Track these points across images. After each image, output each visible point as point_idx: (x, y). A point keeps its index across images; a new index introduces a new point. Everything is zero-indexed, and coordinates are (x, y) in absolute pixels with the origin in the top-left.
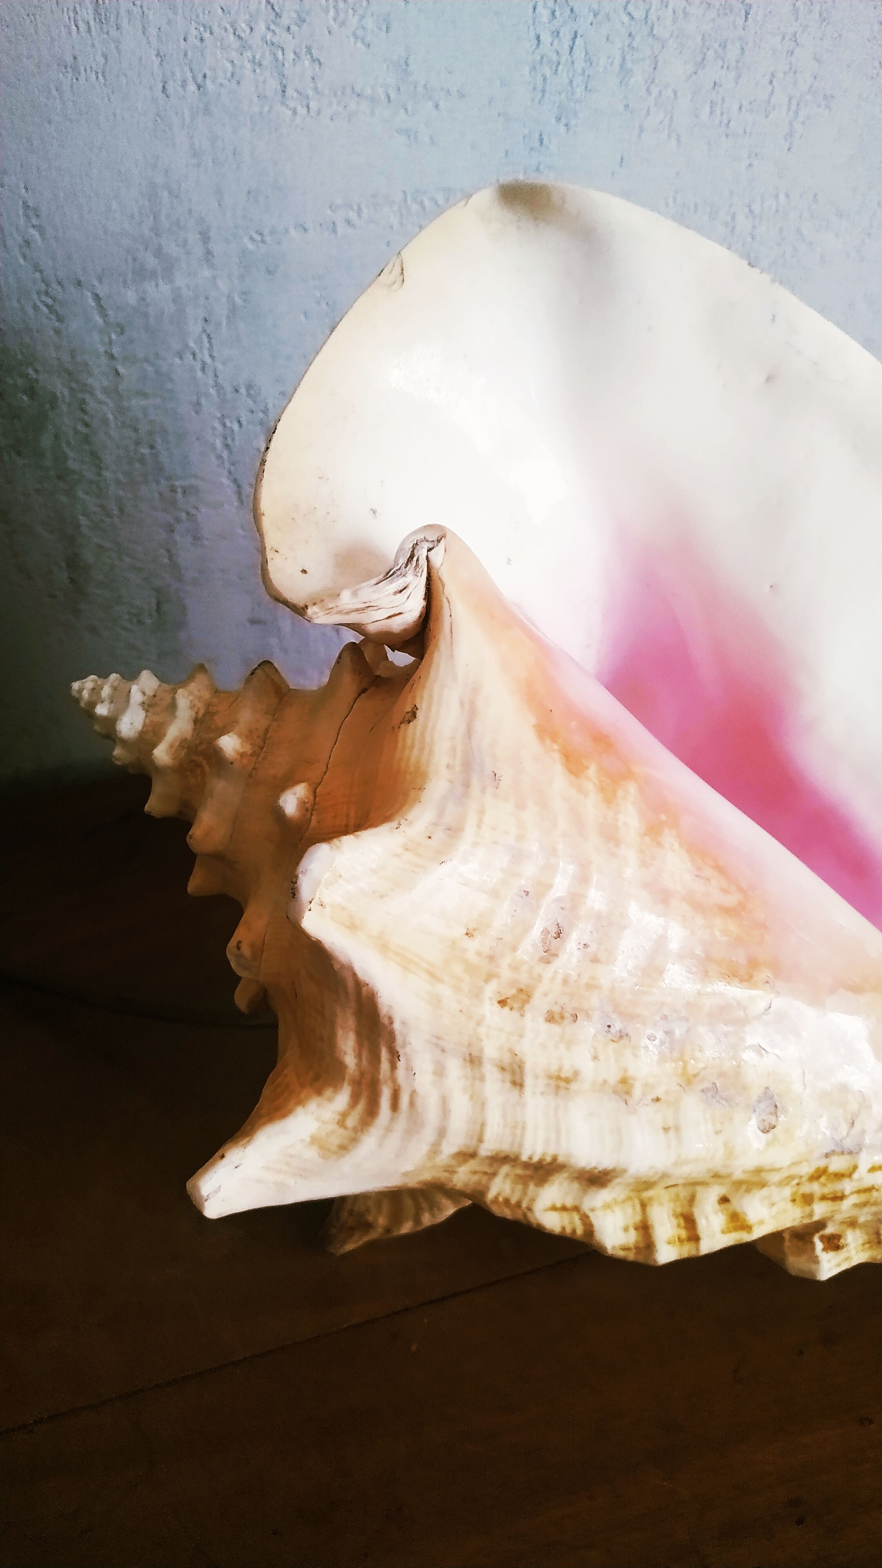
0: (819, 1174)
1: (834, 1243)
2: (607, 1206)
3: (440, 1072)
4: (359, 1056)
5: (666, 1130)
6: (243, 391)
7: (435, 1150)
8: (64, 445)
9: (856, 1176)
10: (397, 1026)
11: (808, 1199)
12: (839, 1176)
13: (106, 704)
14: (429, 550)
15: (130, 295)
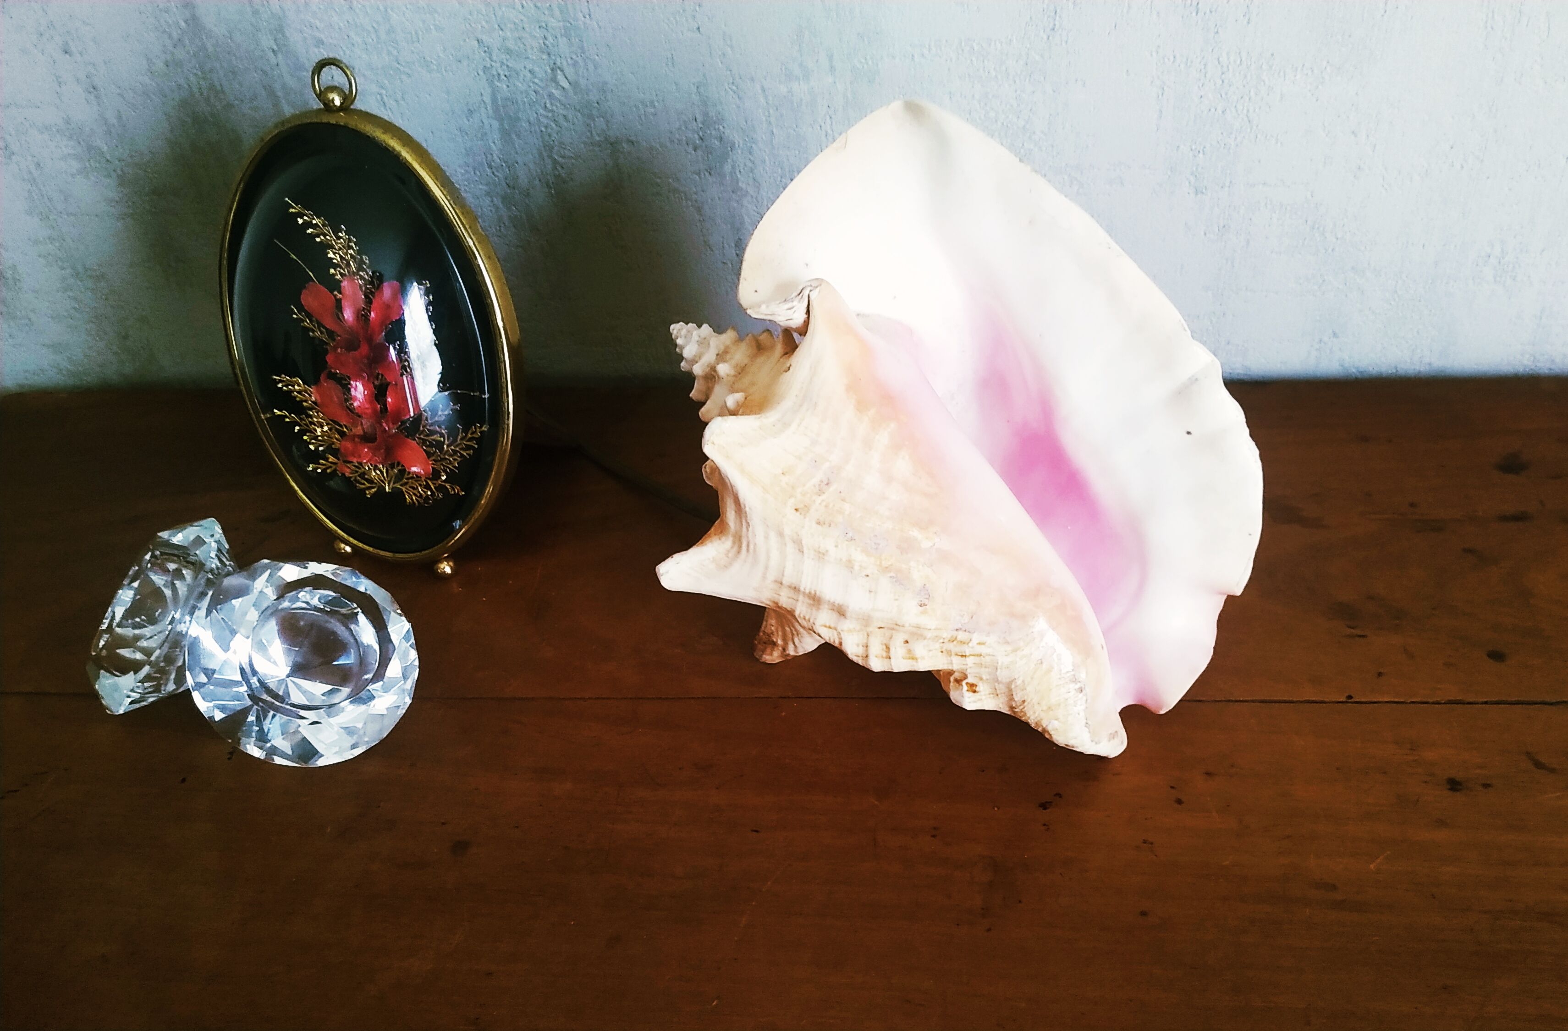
0: (953, 640)
1: (972, 688)
2: (850, 631)
3: (767, 537)
4: (735, 523)
5: (870, 592)
7: (764, 577)
9: (970, 645)
11: (949, 653)
12: (963, 643)
13: (683, 338)
14: (811, 291)
15: (783, 89)
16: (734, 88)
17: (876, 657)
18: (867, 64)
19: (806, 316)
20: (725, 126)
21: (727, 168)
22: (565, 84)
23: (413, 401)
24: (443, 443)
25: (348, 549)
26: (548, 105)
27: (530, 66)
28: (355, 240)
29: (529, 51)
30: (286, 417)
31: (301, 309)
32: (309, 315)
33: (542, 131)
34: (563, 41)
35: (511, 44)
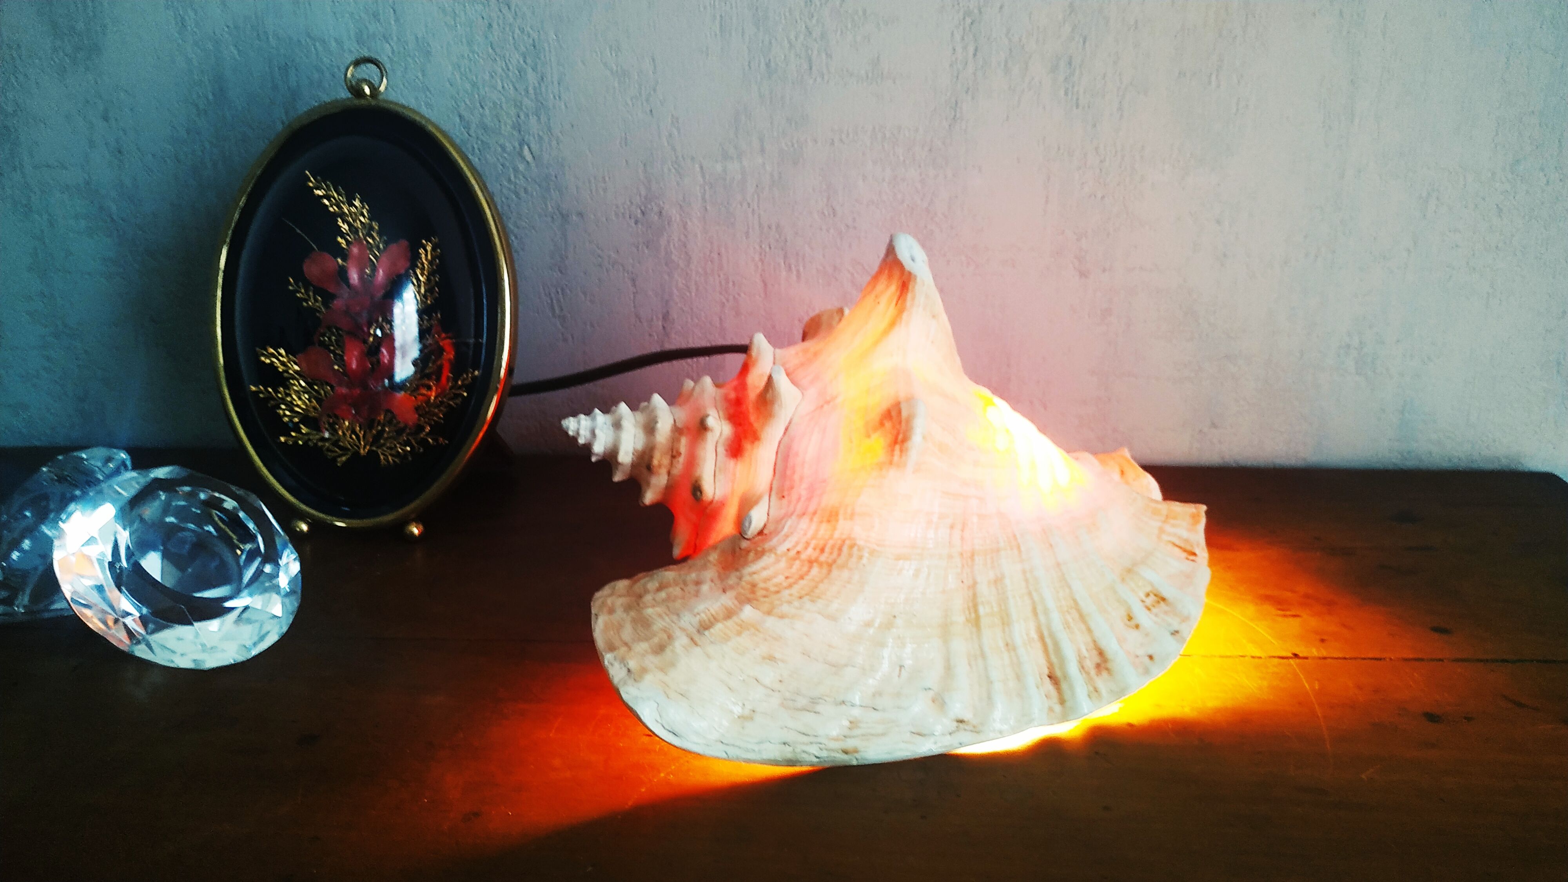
6: (774, 227)
8: (672, 246)
15: (719, 168)
16: (676, 166)
18: (793, 146)
20: (665, 201)
21: (663, 242)
22: (529, 157)
25: (305, 526)
26: (512, 178)
27: (502, 141)
28: (368, 206)
29: (503, 127)
30: (261, 392)
31: (300, 278)
32: (307, 284)
34: (533, 120)
35: (488, 121)
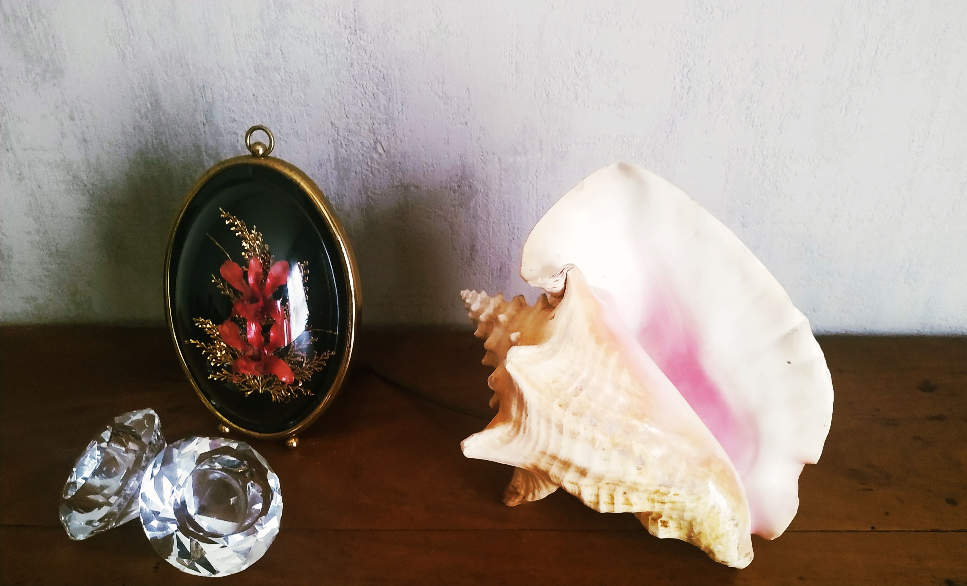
0: (656, 492)
1: (665, 524)
2: (586, 486)
3: (539, 423)
4: (517, 414)
5: (605, 460)
6: (546, 196)
7: (534, 449)
8: (477, 206)
9: (669, 495)
10: (528, 405)
11: (653, 501)
12: (663, 494)
13: (470, 299)
14: (568, 271)
15: (511, 160)
16: (482, 158)
17: (604, 503)
18: (562, 147)
19: (564, 286)
20: (474, 179)
21: (472, 204)
22: (381, 151)
23: (288, 335)
24: (303, 362)
25: (227, 430)
26: (369, 163)
27: (362, 140)
28: (261, 235)
29: (362, 131)
30: (197, 344)
31: (218, 276)
32: (223, 281)
33: (363, 178)
34: (384, 127)
35: (352, 127)
